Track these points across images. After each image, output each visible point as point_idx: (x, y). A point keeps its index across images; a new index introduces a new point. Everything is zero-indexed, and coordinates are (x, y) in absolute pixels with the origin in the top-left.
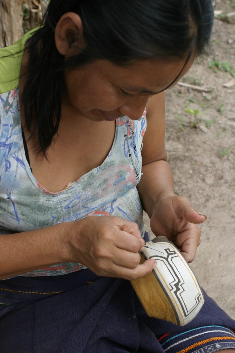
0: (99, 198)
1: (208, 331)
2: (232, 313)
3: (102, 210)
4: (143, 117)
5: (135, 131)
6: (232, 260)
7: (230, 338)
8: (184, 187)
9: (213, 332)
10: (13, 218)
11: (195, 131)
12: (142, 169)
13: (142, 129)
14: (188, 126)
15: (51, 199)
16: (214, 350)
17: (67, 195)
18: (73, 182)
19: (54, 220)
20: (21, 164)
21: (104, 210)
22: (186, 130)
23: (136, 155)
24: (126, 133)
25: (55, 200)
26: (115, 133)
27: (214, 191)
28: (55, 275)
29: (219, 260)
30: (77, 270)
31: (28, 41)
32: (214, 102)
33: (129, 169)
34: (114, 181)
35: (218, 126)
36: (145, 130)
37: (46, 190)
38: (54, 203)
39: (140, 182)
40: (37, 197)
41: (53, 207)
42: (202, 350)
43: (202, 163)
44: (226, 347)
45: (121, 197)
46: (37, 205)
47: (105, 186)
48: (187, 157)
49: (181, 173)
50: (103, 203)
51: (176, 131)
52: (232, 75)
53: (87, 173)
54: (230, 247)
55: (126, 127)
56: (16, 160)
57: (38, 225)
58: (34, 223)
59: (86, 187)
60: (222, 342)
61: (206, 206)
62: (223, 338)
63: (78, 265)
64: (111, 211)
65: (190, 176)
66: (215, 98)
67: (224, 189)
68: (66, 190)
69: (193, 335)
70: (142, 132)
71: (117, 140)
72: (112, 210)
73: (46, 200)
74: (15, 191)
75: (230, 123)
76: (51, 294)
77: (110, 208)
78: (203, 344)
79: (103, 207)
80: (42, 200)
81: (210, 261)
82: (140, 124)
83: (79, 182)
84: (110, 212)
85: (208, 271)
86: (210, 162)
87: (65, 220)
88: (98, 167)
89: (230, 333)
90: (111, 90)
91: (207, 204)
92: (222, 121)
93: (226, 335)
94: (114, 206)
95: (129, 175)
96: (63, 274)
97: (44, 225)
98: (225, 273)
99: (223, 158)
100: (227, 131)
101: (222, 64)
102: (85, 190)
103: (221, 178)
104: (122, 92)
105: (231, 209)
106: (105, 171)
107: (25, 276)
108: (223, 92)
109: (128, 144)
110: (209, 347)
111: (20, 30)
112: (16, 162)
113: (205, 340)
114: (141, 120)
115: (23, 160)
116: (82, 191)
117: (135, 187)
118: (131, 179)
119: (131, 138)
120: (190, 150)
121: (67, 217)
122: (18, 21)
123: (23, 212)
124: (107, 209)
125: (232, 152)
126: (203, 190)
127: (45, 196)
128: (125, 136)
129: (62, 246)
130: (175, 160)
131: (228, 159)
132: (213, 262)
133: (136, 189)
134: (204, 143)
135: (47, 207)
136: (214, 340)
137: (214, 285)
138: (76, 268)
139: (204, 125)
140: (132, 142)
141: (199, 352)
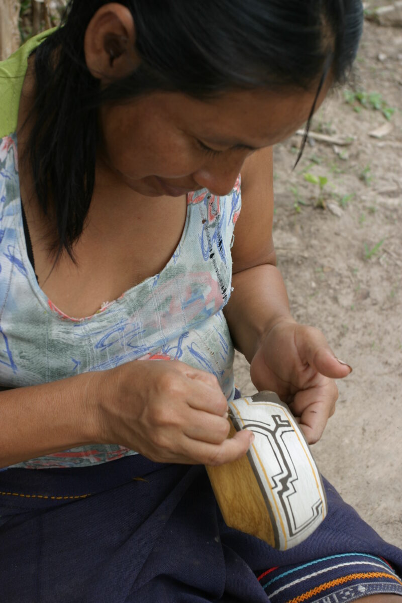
0: (156, 331)
1: (345, 562)
2: (384, 532)
3: (162, 352)
4: (235, 189)
5: (221, 213)
6: (385, 439)
7: (383, 574)
8: (301, 311)
9: (353, 565)
10: (5, 363)
11: (321, 214)
12: (232, 281)
13: (234, 210)
14: (308, 206)
15: (72, 331)
16: (354, 595)
17: (101, 323)
18: (111, 301)
19: (76, 366)
20: (19, 268)
21: (165, 353)
22: (305, 212)
23: (223, 256)
24: (205, 217)
25: (79, 331)
26: (187, 216)
27: (354, 318)
28: (78, 466)
29: (363, 438)
30: (117, 458)
31: (34, 52)
32: (353, 163)
33: (210, 280)
34: (183, 301)
35: (360, 206)
36: (238, 212)
37: (62, 313)
38: (77, 336)
39: (228, 302)
40: (47, 326)
41: (75, 344)
42: (335, 596)
43: (333, 270)
44: (376, 592)
45: (196, 330)
46: (46, 340)
47: (167, 309)
48: (306, 258)
49: (296, 287)
50: (163, 340)
51: (287, 213)
52: (385, 116)
53: (136, 285)
54: (381, 416)
55: (205, 207)
56: (11, 260)
57: (48, 375)
58: (41, 372)
59: (135, 311)
60: (369, 582)
61: (340, 345)
62: (370, 576)
63: (119, 448)
64: (178, 355)
65: (312, 292)
66: (356, 157)
67: (371, 315)
68: (98, 314)
69: (319, 570)
70: (234, 216)
71: (189, 229)
72: (179, 353)
73: (64, 332)
74: (9, 315)
75: (381, 199)
76: (71, 499)
77: (176, 350)
78: (335, 585)
79: (164, 346)
80: (57, 331)
81: (347, 441)
82: (231, 201)
83: (122, 302)
84: (176, 356)
85: (343, 458)
86: (346, 268)
87: (97, 368)
88: (155, 276)
89: (382, 566)
90: (180, 142)
91: (341, 342)
92: (368, 196)
93: (375, 569)
94: (183, 346)
95: (210, 292)
96: (92, 465)
97: (59, 375)
98: (372, 461)
99: (370, 261)
100: (376, 214)
101: (369, 97)
102: (132, 315)
103: (366, 296)
104: (200, 146)
105: (382, 351)
106: (167, 283)
107: (26, 467)
108: (369, 145)
109: (208, 235)
110: (347, 590)
111: (14, 34)
112: (10, 263)
113: (340, 578)
114: (232, 195)
115: (22, 260)
116: (127, 317)
117: (221, 312)
118: (214, 298)
119: (213, 225)
120: (312, 246)
121: (100, 362)
122: (11, 19)
123: (22, 352)
124: (170, 351)
125: (385, 251)
126: (335, 316)
127: (62, 325)
128: (204, 221)
129: (86, 411)
130: (285, 264)
131: (378, 263)
132: (351, 442)
133: (222, 315)
134: (337, 234)
135: (64, 344)
136: (355, 578)
137: (354, 482)
138: (116, 454)
139: (337, 203)
140: (215, 232)
141: (328, 599)
